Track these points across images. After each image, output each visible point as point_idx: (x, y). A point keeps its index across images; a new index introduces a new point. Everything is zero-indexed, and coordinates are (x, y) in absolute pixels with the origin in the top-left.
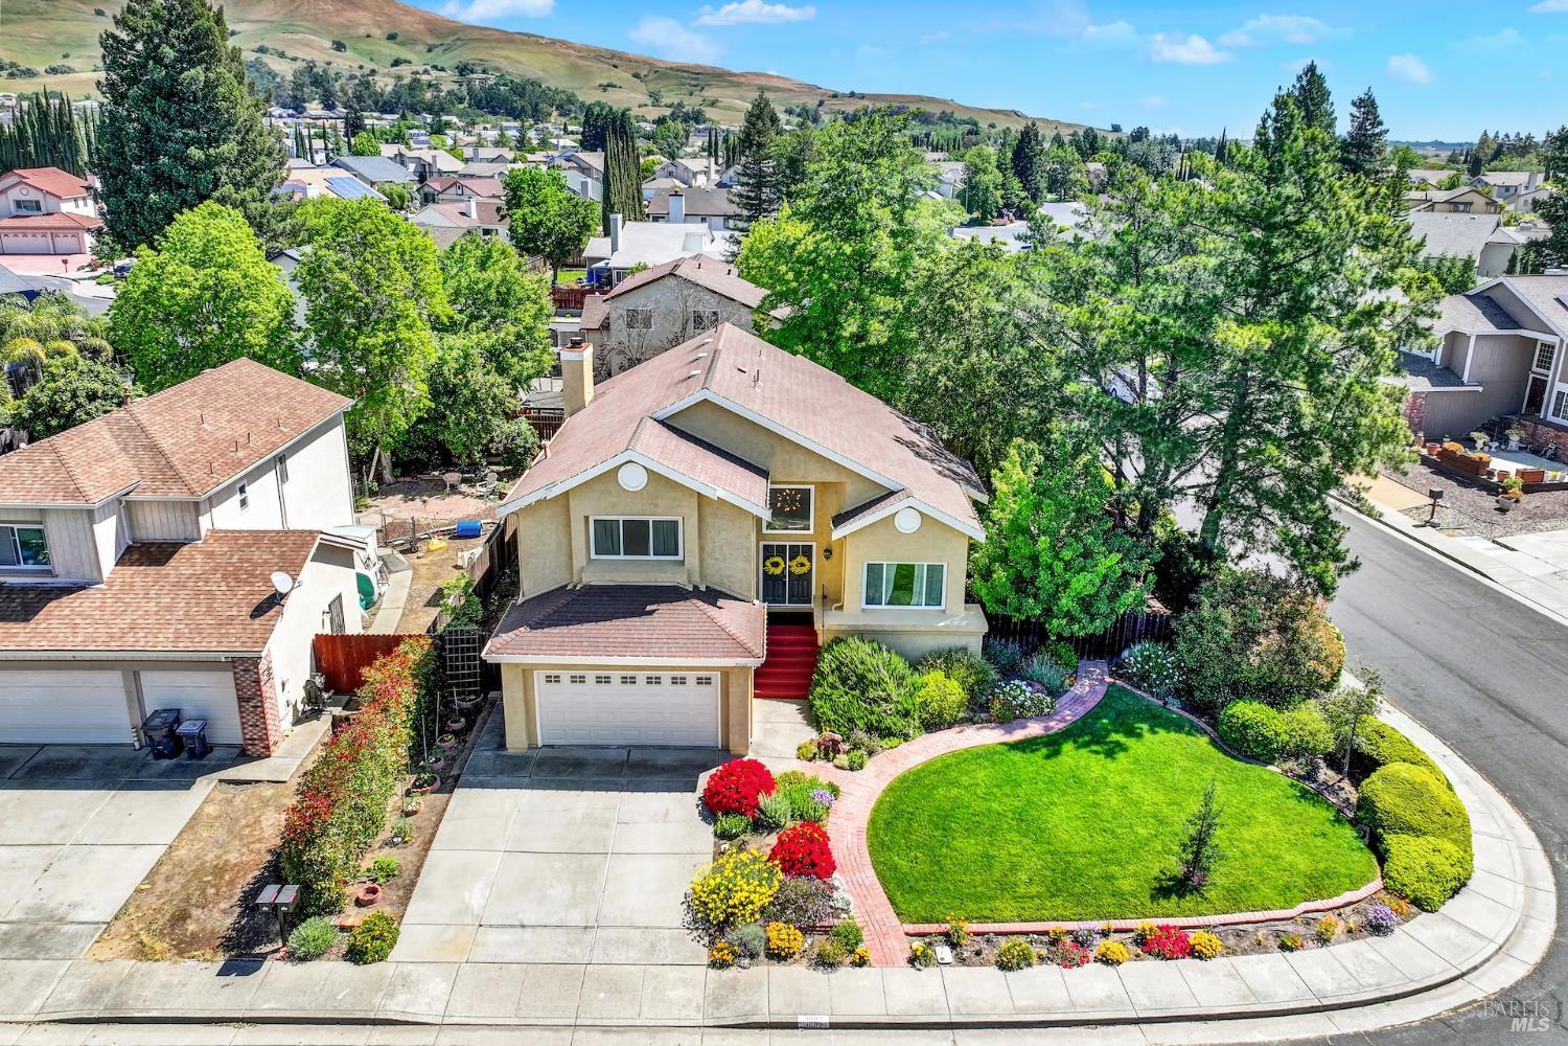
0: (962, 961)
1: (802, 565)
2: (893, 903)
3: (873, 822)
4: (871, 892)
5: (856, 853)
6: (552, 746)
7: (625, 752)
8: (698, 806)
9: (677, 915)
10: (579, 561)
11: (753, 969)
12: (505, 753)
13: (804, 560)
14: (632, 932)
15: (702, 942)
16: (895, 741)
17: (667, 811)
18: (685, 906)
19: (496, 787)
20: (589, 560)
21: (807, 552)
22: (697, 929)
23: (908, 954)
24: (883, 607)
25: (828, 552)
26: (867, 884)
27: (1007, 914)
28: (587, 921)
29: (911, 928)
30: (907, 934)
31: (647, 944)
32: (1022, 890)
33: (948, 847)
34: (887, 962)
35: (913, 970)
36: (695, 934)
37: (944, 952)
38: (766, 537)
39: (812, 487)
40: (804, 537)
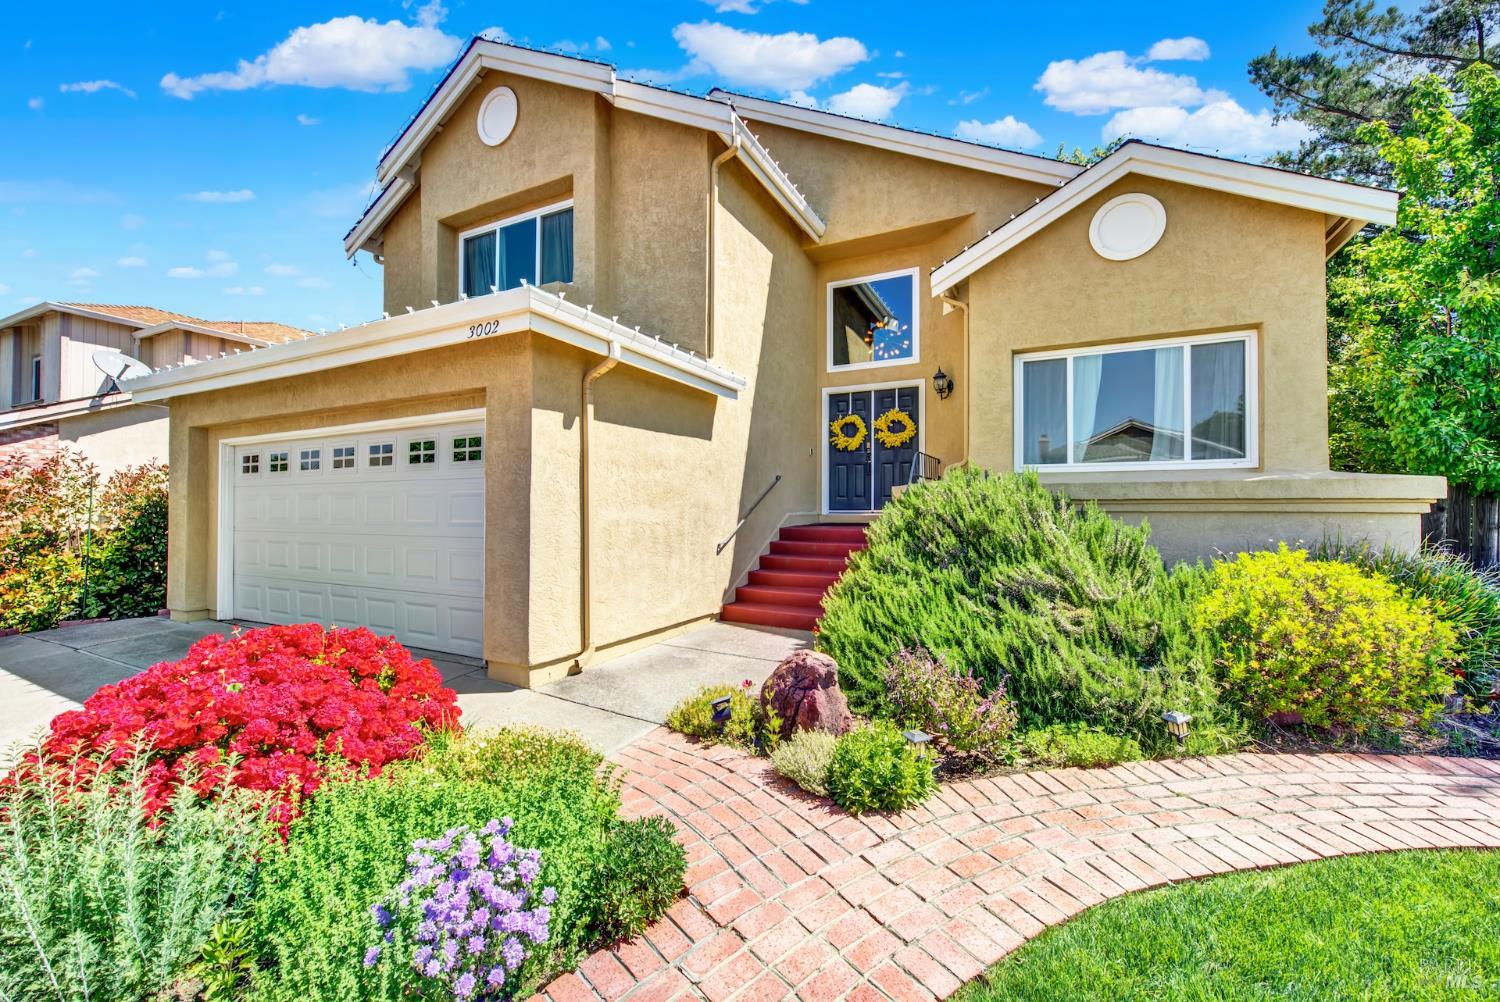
1: (896, 427)
13: (903, 417)
21: (909, 398)
24: (1071, 465)
25: (941, 381)
38: (831, 380)
39: (915, 272)
40: (900, 372)
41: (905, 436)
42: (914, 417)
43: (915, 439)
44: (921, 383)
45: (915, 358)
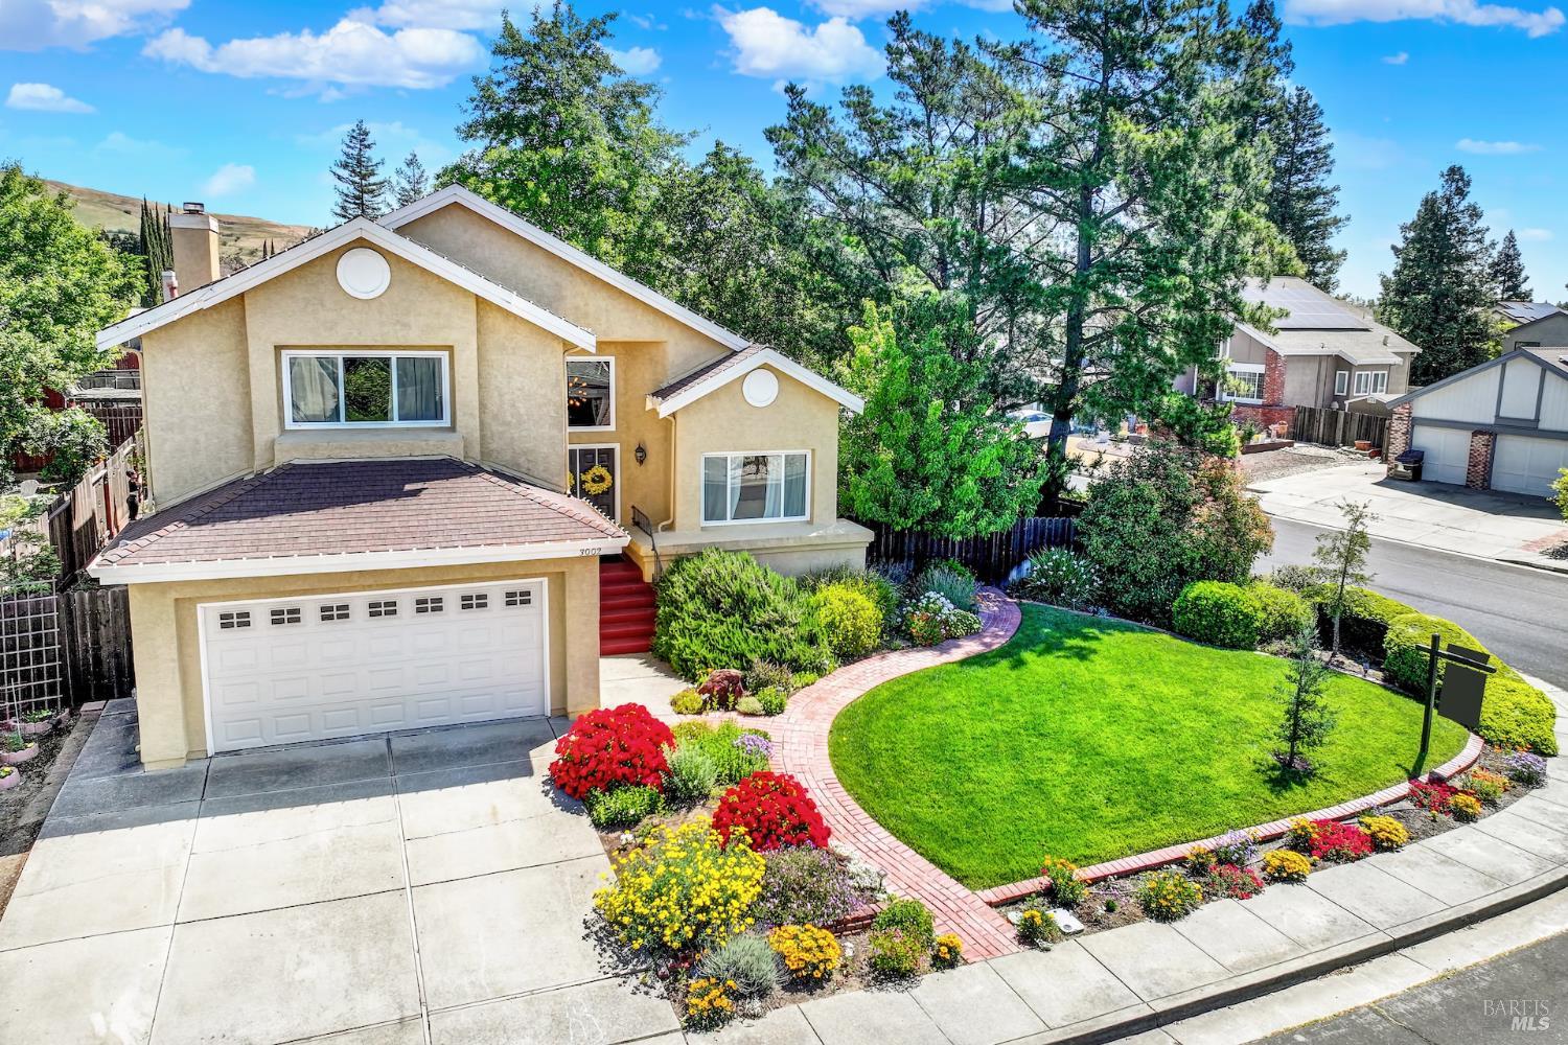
0: (1095, 923)
1: (601, 479)
2: (942, 866)
3: (839, 769)
4: (899, 858)
5: (844, 813)
6: (236, 753)
7: (382, 744)
8: (546, 793)
9: (585, 961)
10: (266, 429)
11: (772, 1015)
12: (139, 773)
13: (603, 471)
14: (506, 1008)
15: (653, 993)
16: (809, 677)
17: (494, 808)
18: (592, 941)
19: (131, 825)
20: (283, 431)
21: (607, 457)
22: (634, 973)
23: (1013, 932)
24: (729, 522)
25: (641, 453)
26: (886, 848)
27: (1111, 847)
28: (401, 1007)
29: (992, 895)
30: (990, 904)
31: (545, 1021)
32: (1108, 813)
33: (970, 780)
34: (990, 952)
35: (1036, 952)
36: (634, 981)
37: (1062, 918)
39: (612, 360)
40: (601, 437)
41: (604, 486)
42: (612, 473)
43: (612, 487)
44: (617, 447)
45: (612, 428)
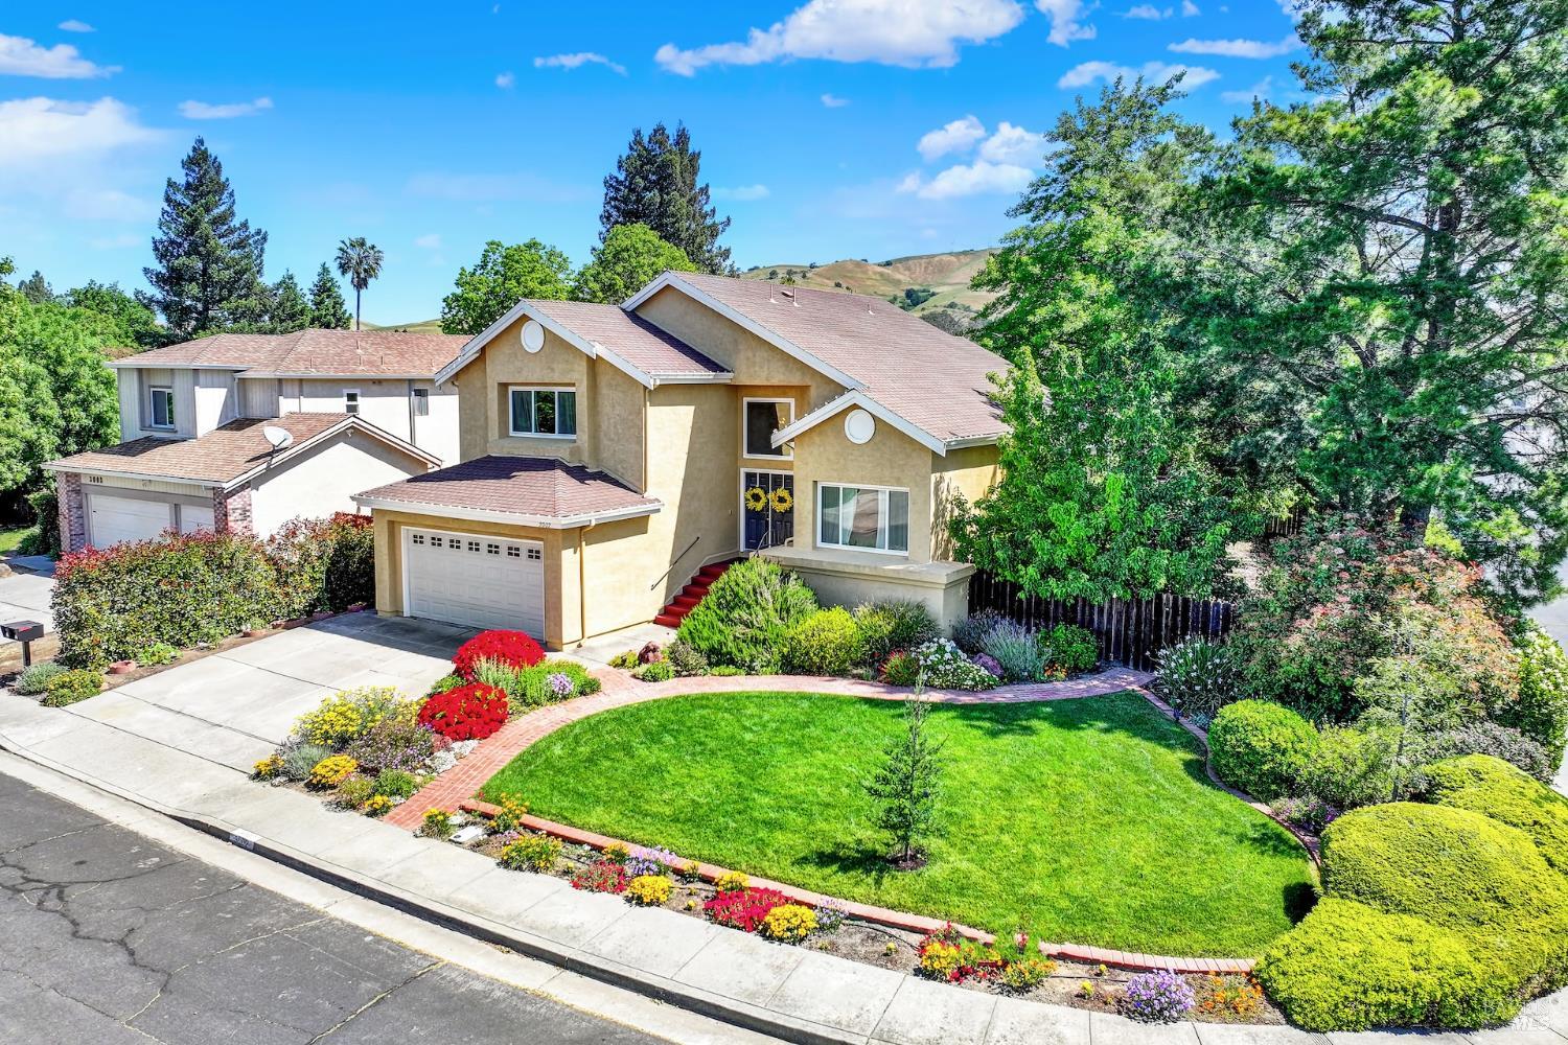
0: (479, 846)
2: (491, 779)
4: (489, 765)
5: (529, 736)
6: (415, 618)
12: (375, 615)
13: (785, 493)
14: (239, 736)
16: (733, 672)
21: (789, 483)
24: (841, 546)
29: (474, 804)
30: (461, 807)
37: (471, 832)
38: (747, 463)
39: (792, 401)
40: (784, 465)
41: (786, 506)
